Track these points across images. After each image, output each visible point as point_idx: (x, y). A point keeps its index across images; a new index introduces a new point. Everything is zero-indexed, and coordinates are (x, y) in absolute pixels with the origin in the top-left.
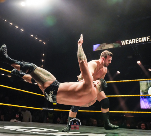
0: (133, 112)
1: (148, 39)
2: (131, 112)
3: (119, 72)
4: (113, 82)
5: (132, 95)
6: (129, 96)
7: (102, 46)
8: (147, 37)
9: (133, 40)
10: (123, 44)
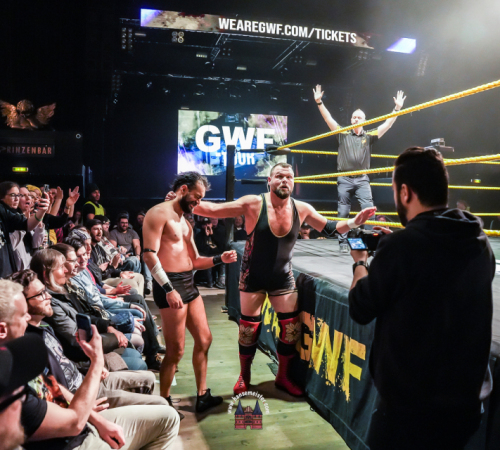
1: (278, 29)
7: (166, 17)
8: (278, 25)
9: (246, 22)
10: (221, 27)
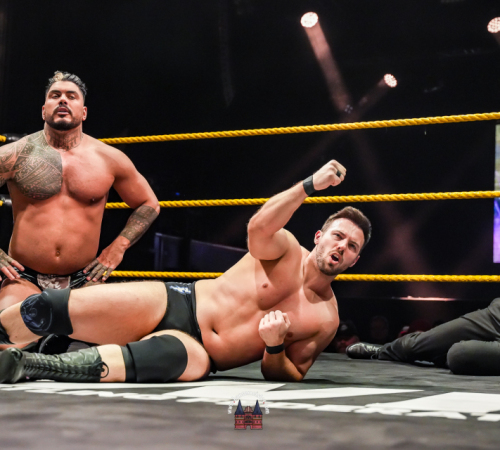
0: (447, 278)
3: (390, 80)
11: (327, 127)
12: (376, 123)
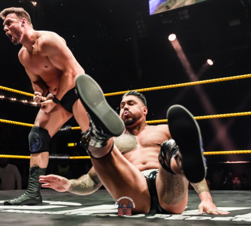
2: (241, 152)
4: (198, 82)
5: (242, 114)
6: (235, 114)
11: (183, 84)
12: (207, 81)
